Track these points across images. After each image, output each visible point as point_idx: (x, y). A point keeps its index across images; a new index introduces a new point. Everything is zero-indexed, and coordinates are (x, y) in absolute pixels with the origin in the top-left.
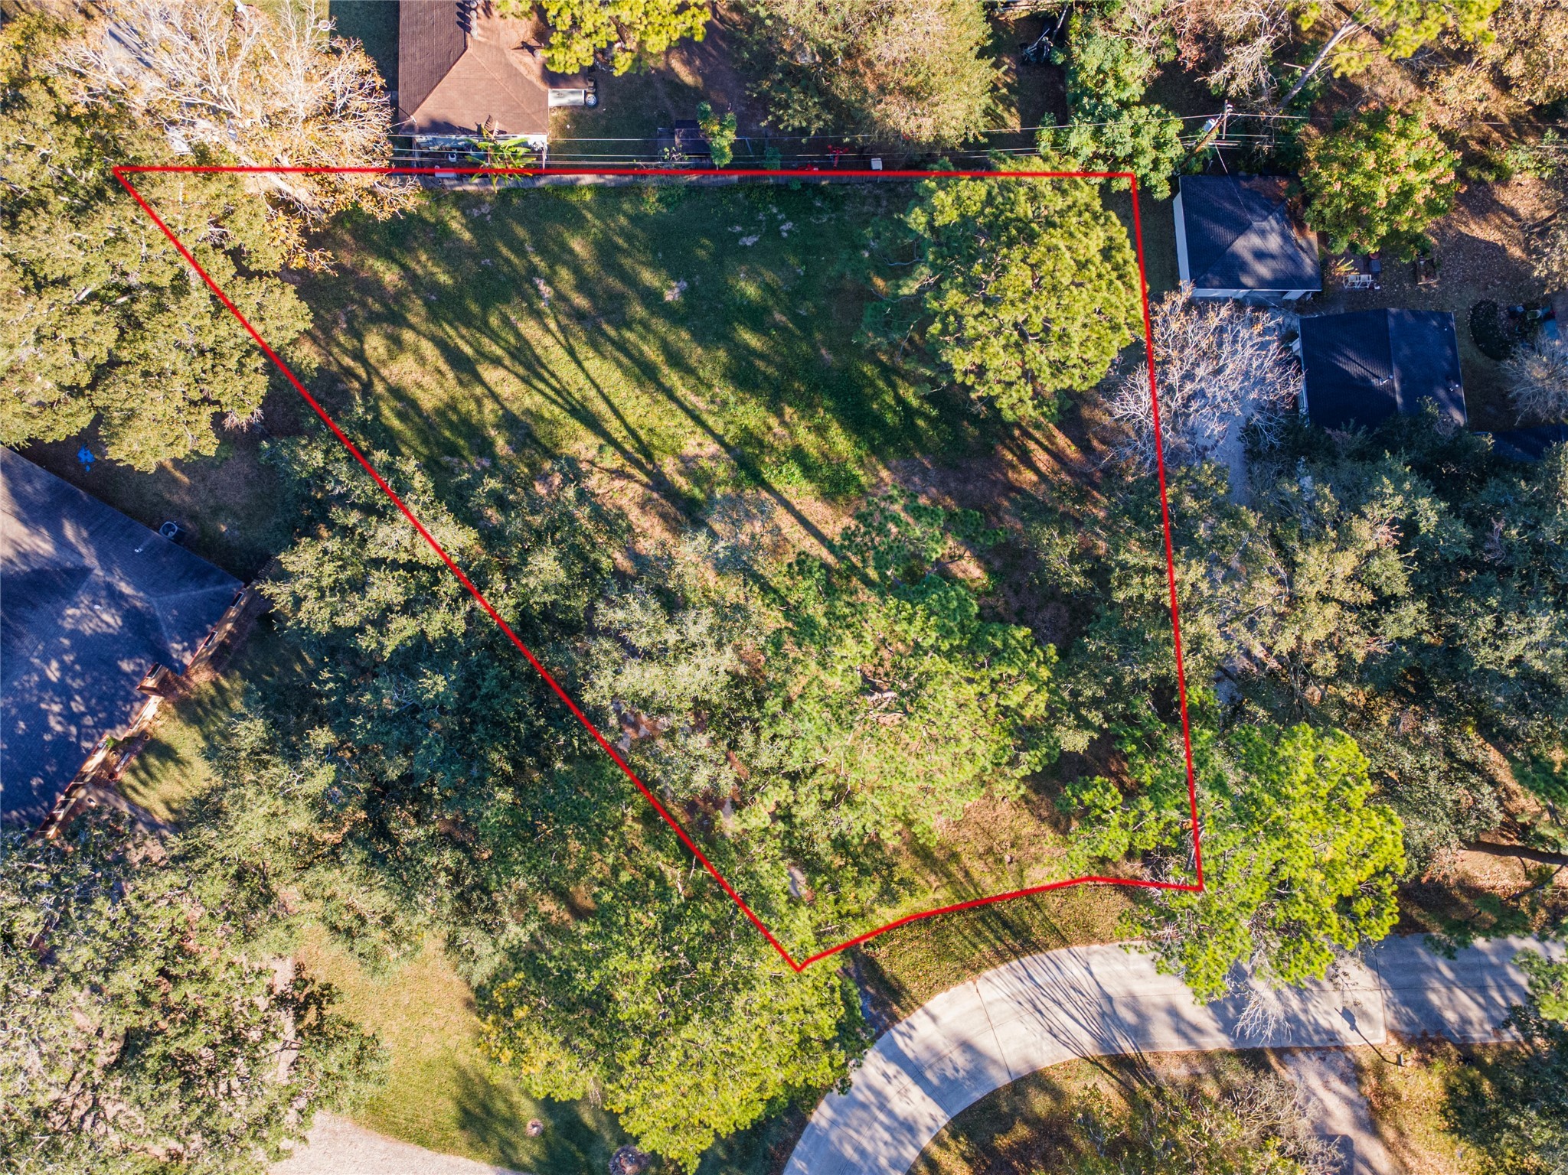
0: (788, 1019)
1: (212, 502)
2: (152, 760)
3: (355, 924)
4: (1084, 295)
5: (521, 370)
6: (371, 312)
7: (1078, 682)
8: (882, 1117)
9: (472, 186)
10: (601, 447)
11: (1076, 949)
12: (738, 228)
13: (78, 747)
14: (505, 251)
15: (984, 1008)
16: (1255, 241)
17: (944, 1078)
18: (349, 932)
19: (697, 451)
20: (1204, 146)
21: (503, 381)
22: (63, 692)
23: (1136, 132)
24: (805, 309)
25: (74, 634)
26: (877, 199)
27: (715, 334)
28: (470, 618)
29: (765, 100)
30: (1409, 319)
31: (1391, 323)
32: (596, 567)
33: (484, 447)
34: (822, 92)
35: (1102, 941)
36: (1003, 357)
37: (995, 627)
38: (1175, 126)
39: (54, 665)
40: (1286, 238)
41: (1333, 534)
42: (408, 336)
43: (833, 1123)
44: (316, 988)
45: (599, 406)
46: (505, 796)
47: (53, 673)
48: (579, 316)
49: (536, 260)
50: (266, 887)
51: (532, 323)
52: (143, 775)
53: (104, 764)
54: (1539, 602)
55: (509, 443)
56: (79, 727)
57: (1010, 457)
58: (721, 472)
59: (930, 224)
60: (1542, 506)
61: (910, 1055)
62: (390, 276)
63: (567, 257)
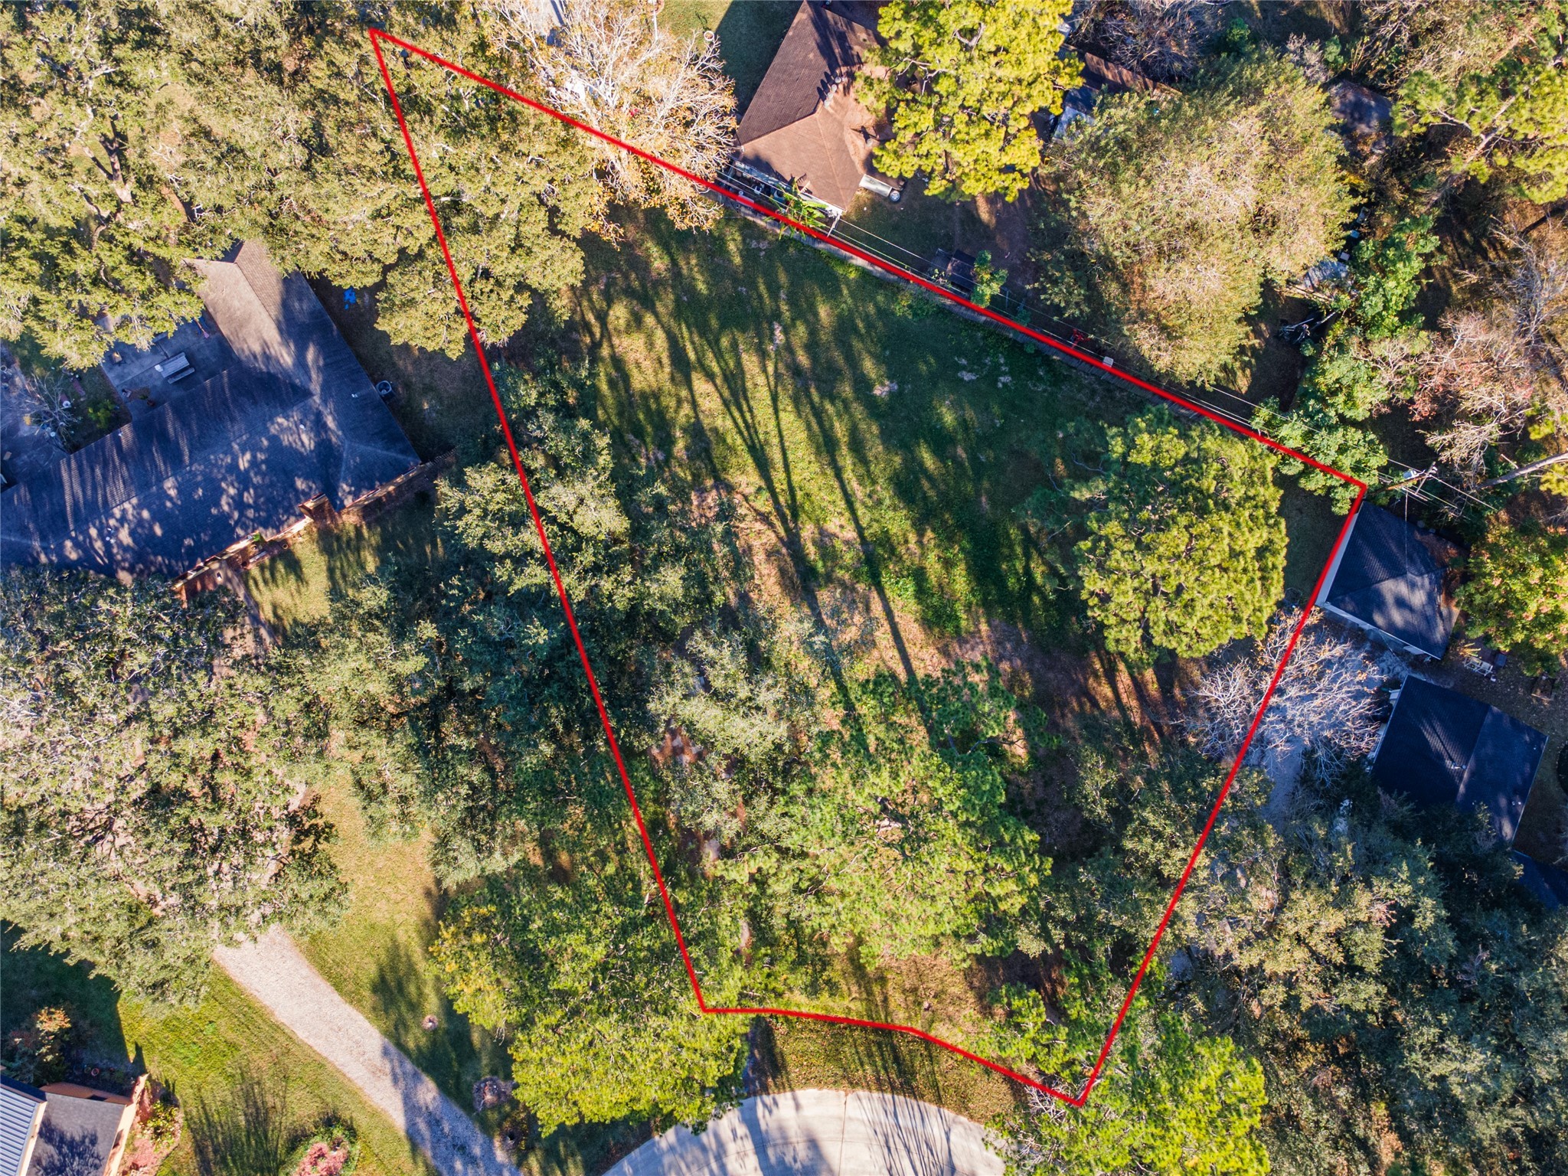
0: (684, 1054)
1: (427, 380)
2: (280, 567)
3: (377, 790)
4: (1224, 581)
5: (726, 394)
6: (629, 286)
7: (1058, 899)
8: (714, 1165)
9: (762, 222)
10: (760, 489)
11: (945, 1111)
12: (964, 361)
13: (233, 530)
14: (762, 288)
15: (844, 1120)
16: (1402, 588)
17: (781, 1161)
18: (370, 797)
19: (837, 530)
20: (1397, 488)
21: (708, 396)
22: (244, 481)
23: (1342, 450)
24: (986, 456)
25: (274, 440)
26: (1094, 392)
27: (901, 441)
28: (592, 591)
29: (1039, 269)
30: (1506, 722)
31: (1488, 719)
32: (709, 598)
33: (665, 442)
34: (1091, 287)
35: (971, 1117)
36: (1131, 597)
37: (1011, 821)
38: (1380, 459)
39: (248, 456)
40: (1431, 599)
41: (1334, 889)
42: (649, 320)
43: (672, 1149)
44: (320, 822)
45: (776, 455)
46: (547, 749)
47: (244, 463)
48: (796, 371)
49: (784, 307)
50: (326, 725)
51: (754, 359)
52: (268, 574)
53: (244, 551)
54: (1483, 1039)
55: (687, 448)
56: (242, 515)
57: (1098, 666)
58: (848, 558)
59: (1125, 455)
60: (1534, 955)
61: (763, 1127)
62: (659, 263)
63: (810, 317)
